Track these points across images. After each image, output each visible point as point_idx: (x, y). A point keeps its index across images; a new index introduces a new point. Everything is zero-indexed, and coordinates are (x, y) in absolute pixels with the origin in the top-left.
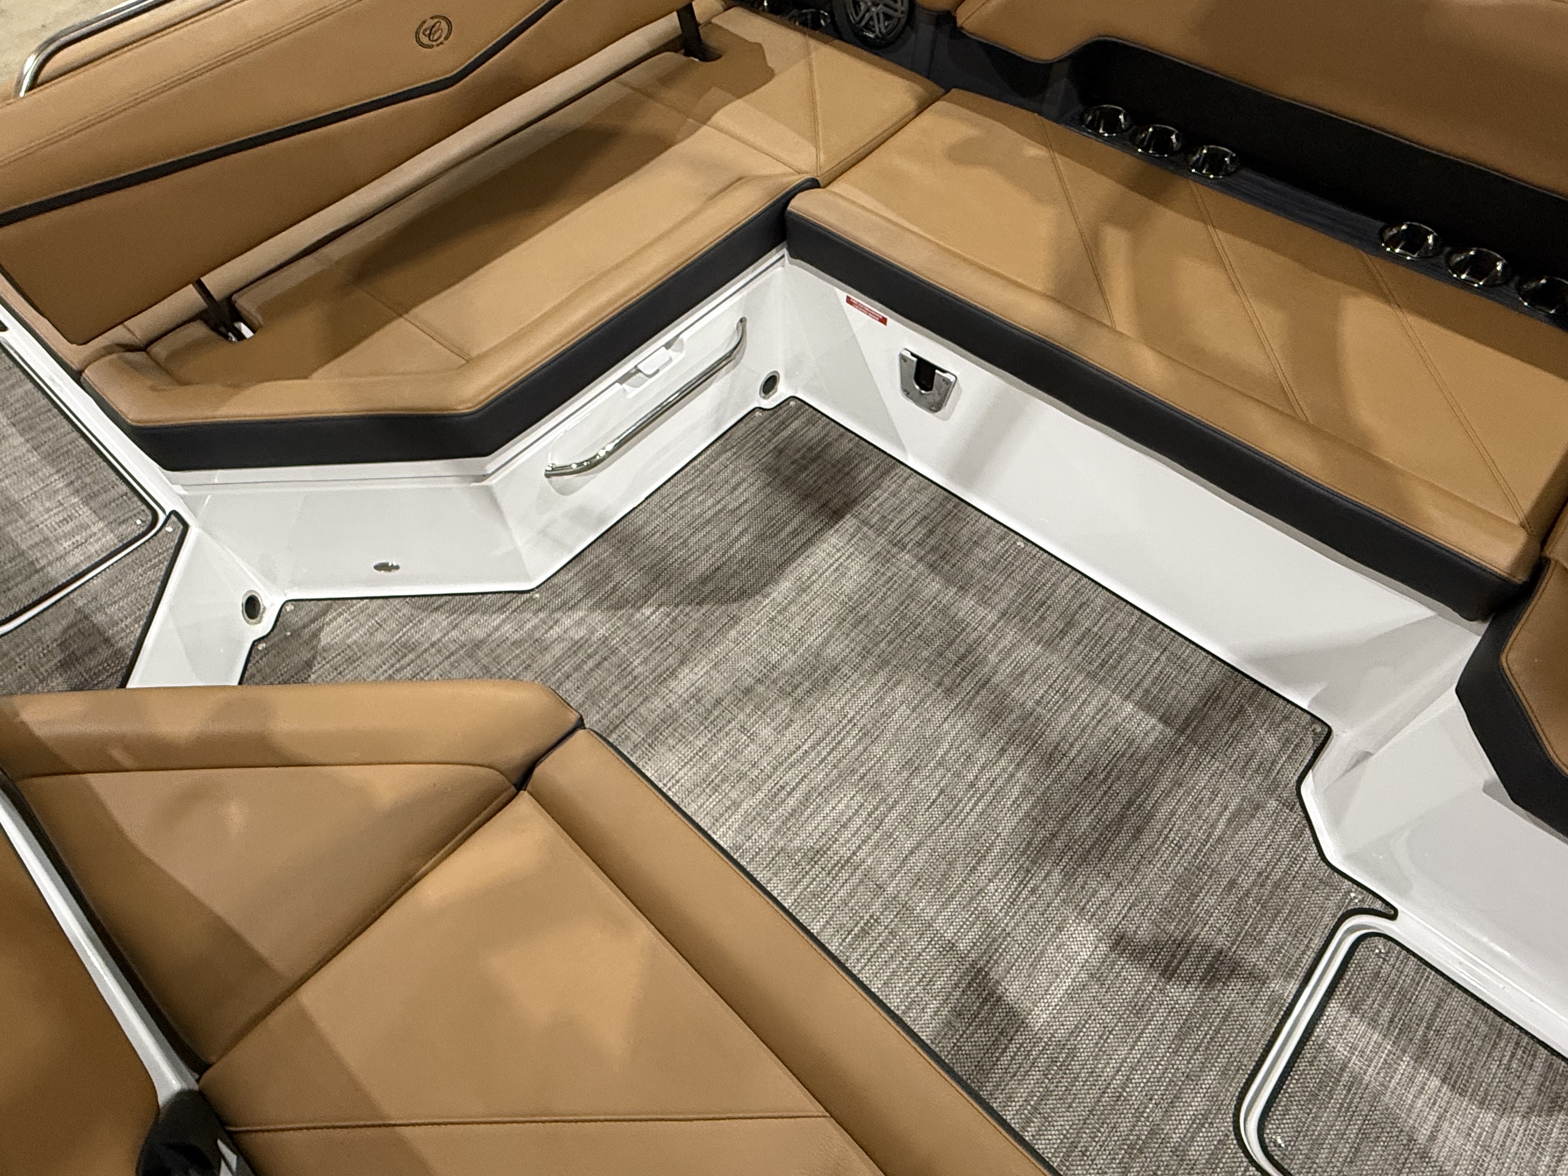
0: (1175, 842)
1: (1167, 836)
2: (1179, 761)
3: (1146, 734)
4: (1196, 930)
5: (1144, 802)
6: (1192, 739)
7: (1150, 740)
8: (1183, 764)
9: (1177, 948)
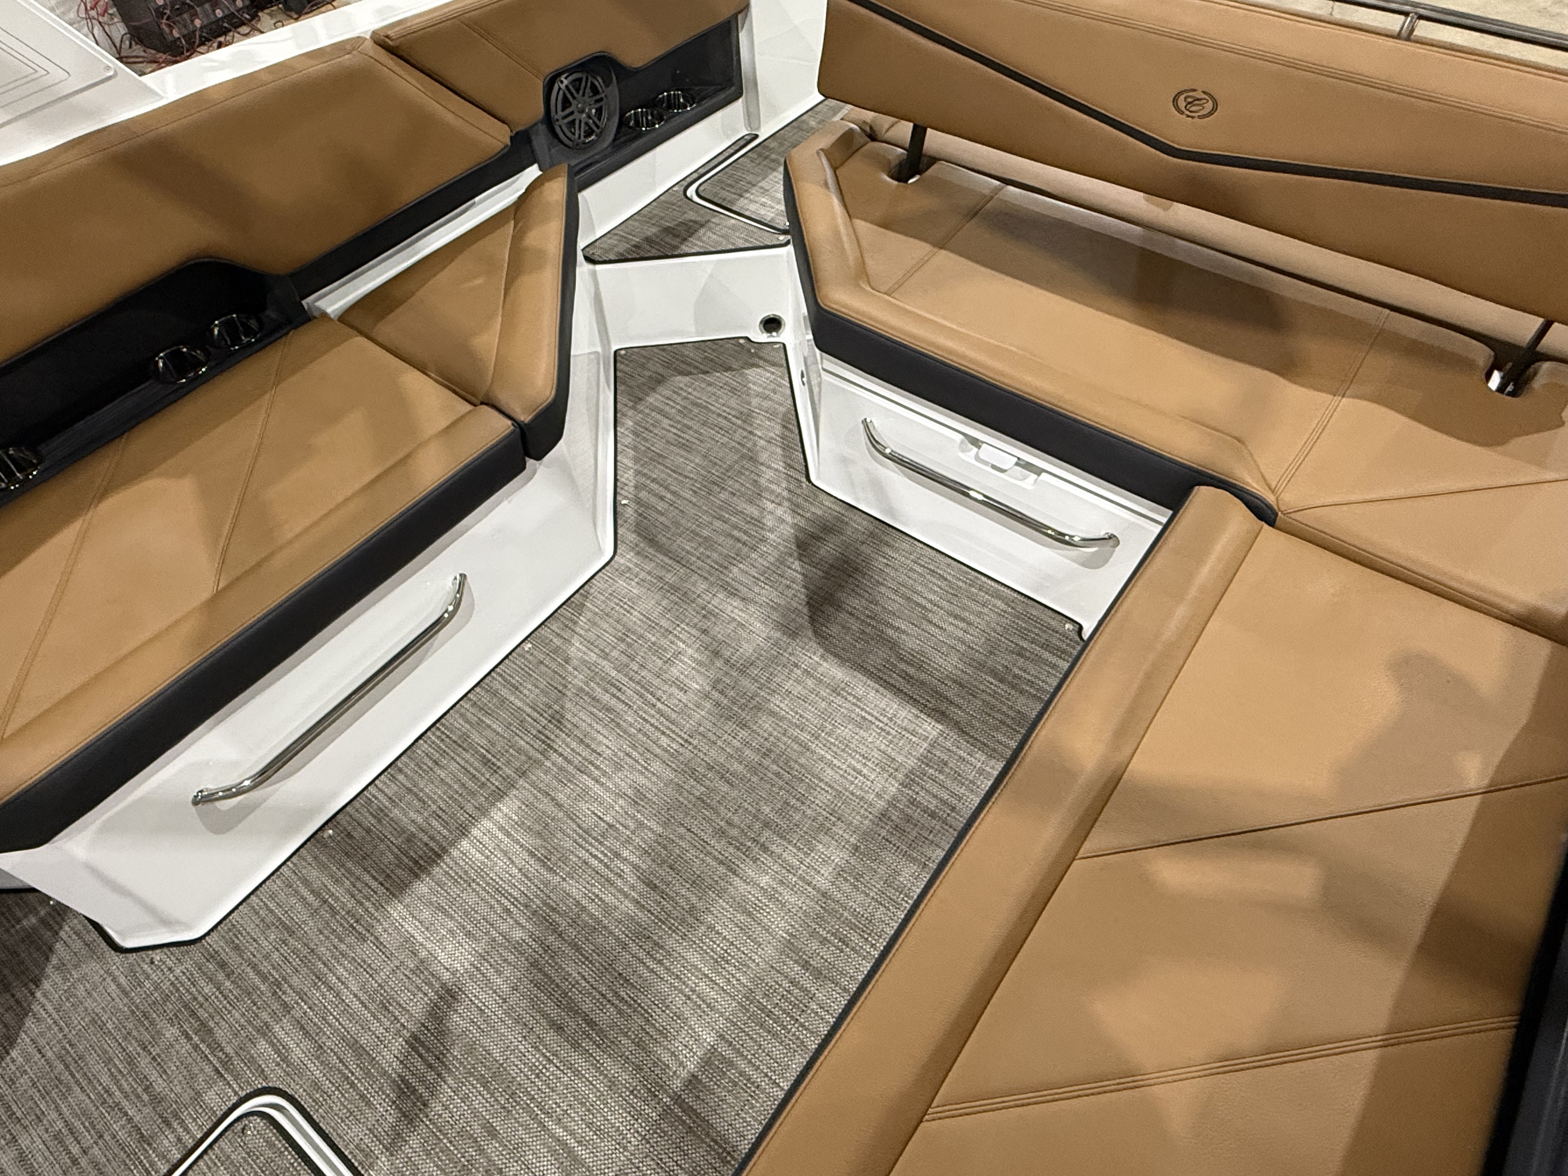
0: (544, 1071)
1: (550, 1061)
2: (639, 1091)
3: (673, 1053)
4: (450, 1081)
5: (591, 1039)
6: (666, 1113)
7: (666, 1058)
8: (636, 1097)
9: (436, 1056)
